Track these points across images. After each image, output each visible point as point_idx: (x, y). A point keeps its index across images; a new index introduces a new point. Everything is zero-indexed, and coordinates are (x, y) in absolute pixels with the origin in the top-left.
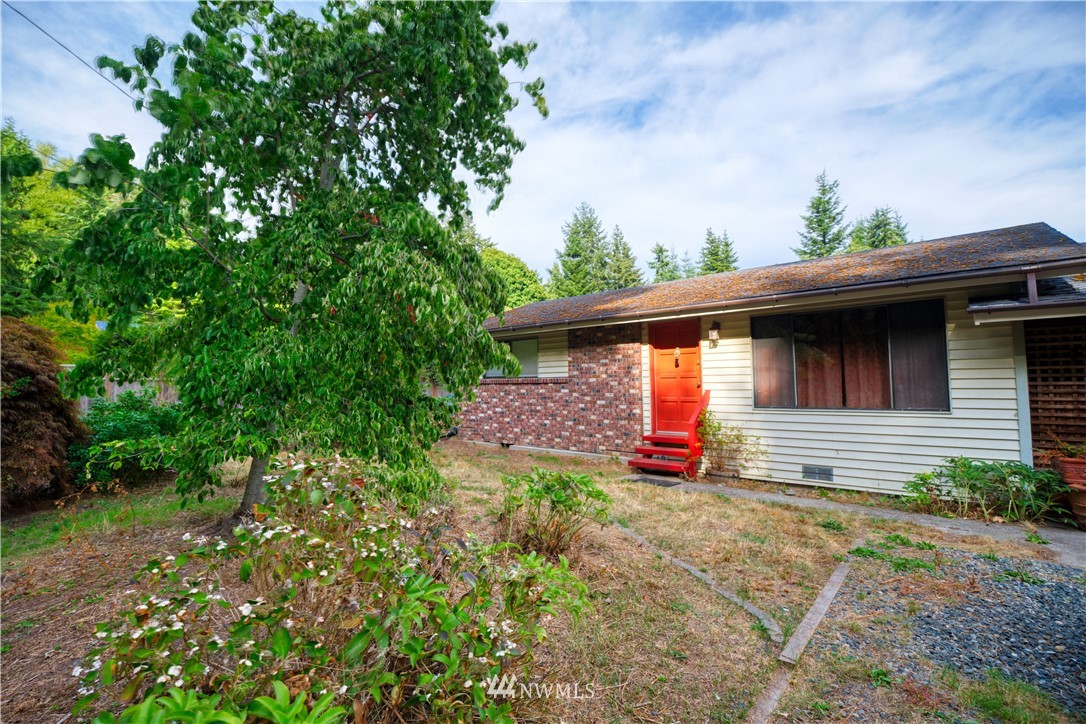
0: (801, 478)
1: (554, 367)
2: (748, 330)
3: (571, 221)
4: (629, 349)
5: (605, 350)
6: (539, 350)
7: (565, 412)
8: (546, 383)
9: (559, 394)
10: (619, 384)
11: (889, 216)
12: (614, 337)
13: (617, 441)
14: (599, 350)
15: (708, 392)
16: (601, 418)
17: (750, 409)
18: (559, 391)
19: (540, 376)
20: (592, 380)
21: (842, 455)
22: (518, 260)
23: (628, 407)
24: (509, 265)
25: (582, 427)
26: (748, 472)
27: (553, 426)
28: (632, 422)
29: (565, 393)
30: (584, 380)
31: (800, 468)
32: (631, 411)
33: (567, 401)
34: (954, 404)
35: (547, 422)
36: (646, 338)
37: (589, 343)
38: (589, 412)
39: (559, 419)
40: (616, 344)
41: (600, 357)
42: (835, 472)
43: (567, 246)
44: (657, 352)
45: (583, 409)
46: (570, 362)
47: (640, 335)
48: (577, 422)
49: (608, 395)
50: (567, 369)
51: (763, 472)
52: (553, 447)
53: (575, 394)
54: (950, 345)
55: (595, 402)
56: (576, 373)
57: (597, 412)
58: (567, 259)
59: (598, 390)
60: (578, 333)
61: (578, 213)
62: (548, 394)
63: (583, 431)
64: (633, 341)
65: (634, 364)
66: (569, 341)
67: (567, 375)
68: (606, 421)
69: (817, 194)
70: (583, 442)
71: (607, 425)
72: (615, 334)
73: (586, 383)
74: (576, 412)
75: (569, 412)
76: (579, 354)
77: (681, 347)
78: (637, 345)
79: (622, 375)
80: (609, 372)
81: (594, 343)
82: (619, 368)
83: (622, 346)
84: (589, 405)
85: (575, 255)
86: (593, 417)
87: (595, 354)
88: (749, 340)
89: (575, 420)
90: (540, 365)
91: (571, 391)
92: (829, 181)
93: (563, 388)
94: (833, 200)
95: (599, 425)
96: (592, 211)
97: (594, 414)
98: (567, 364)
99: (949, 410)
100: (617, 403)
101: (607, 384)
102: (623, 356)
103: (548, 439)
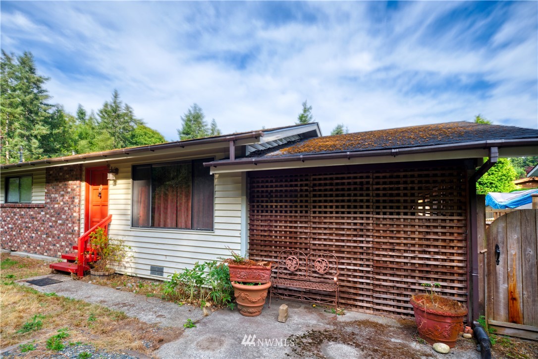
0: (149, 274)
1: (38, 197)
2: (130, 174)
3: (187, 113)
4: (74, 185)
5: (63, 185)
6: (33, 183)
7: (42, 228)
8: (34, 208)
9: (40, 216)
10: (69, 209)
11: (343, 129)
12: (67, 176)
13: (67, 249)
14: (60, 185)
15: (111, 216)
16: (59, 233)
17: (129, 228)
18: (40, 213)
19: (33, 202)
20: (56, 206)
21: (168, 259)
22: (158, 134)
23: (72, 226)
24: (153, 137)
25: (50, 239)
26: (126, 271)
27: (36, 238)
28: (74, 236)
29: (43, 215)
30: (52, 206)
31: (149, 268)
32: (74, 229)
33: (43, 221)
34: (216, 226)
35: (33, 235)
36: (84, 177)
37: (56, 180)
38: (54, 229)
39: (39, 233)
40: (68, 181)
41: (61, 190)
42: (165, 270)
43: (184, 128)
44: (91, 187)
45: (51, 226)
46: (46, 193)
47: (81, 175)
48: (48, 236)
49: (63, 217)
50: (44, 198)
51: (133, 270)
52: (36, 253)
53: (48, 216)
54: (217, 188)
55: (57, 222)
56: (48, 201)
57: (58, 229)
58: (182, 135)
59: (59, 213)
60: (51, 172)
61: (191, 109)
62: (34, 215)
63: (50, 242)
64: (76, 179)
65: (76, 195)
66: (46, 178)
67: (44, 202)
68: (62, 235)
69: (302, 112)
70: (51, 250)
71: (62, 237)
72: (68, 174)
73: (53, 208)
74: (48, 228)
75: (44, 229)
76: (51, 187)
77: (103, 185)
78: (78, 182)
79: (70, 203)
80: (64, 200)
81: (58, 180)
82: (69, 198)
83: (70, 182)
84: (54, 224)
85: (187, 134)
86: (56, 232)
87: (58, 188)
88: (130, 181)
89: (47, 234)
90: (33, 194)
91: (46, 214)
92: (308, 106)
93: (42, 211)
94: (309, 116)
95: (58, 238)
96: (200, 110)
97: (56, 230)
98: (44, 194)
99: (213, 230)
100: (67, 222)
101: (63, 209)
102: (71, 189)
103: (34, 247)
